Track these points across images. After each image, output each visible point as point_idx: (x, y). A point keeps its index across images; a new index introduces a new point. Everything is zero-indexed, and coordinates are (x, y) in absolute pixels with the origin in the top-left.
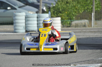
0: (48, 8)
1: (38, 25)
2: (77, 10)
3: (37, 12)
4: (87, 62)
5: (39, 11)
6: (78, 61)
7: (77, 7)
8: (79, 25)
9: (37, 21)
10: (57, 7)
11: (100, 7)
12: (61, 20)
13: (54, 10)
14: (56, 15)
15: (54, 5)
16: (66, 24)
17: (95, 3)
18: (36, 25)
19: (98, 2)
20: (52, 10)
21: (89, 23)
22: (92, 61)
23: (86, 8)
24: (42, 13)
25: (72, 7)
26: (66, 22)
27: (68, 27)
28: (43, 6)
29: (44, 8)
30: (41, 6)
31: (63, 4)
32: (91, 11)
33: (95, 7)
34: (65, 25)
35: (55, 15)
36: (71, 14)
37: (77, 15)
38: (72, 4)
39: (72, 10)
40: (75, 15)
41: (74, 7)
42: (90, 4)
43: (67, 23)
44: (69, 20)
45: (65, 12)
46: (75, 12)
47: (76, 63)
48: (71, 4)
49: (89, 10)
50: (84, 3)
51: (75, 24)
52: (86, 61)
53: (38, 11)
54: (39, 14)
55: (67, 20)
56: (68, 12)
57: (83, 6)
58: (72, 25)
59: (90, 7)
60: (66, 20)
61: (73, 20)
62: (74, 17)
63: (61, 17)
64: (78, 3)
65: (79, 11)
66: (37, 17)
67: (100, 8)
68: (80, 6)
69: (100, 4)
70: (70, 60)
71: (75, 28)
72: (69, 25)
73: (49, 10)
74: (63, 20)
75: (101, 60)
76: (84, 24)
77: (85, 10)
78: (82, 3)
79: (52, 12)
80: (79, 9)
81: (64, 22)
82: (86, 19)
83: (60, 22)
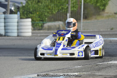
0: (17, 7)
1: (6, 27)
2: (51, 10)
3: (4, 13)
4: (62, 71)
5: (7, 11)
6: (51, 70)
7: (50, 7)
8: (53, 27)
9: (5, 23)
10: (27, 7)
11: (77, 6)
12: (31, 22)
13: (23, 11)
14: (26, 16)
15: (24, 5)
16: (38, 27)
17: (71, 2)
18: (3, 28)
19: (74, 1)
20: (21, 10)
21: (64, 25)
22: (67, 69)
23: (60, 8)
24: (10, 14)
25: (44, 7)
26: (37, 24)
27: (39, 30)
28: (11, 6)
29: (13, 8)
30: (9, 6)
31: (34, 3)
32: (66, 11)
33: (71, 6)
34: (36, 28)
35: (24, 16)
36: (44, 15)
37: (50, 16)
38: (45, 3)
39: (44, 10)
40: (48, 16)
41: (47, 6)
42: (65, 3)
43: (39, 25)
44: (41, 22)
45: (36, 12)
46: (48, 13)
47: (49, 72)
48: (43, 3)
49: (63, 10)
50: (58, 2)
51: (48, 26)
52: (60, 70)
53: (5, 11)
54: (6, 15)
55: (39, 22)
56: (40, 13)
57: (57, 5)
58: (44, 28)
59: (65, 6)
60: (37, 22)
61: (45, 21)
62: (46, 19)
63: (31, 18)
64: (51, 3)
65: (52, 12)
66: (5, 19)
67: (77, 8)
68: (54, 6)
69: (77, 3)
70: (41, 68)
71: (48, 31)
72: (41, 28)
73: (18, 10)
74: (34, 22)
75: (77, 68)
76: (58, 26)
77: (60, 10)
78: (55, 2)
79: (21, 12)
80: (52, 9)
81: (35, 24)
82: (60, 21)
83: (30, 24)
